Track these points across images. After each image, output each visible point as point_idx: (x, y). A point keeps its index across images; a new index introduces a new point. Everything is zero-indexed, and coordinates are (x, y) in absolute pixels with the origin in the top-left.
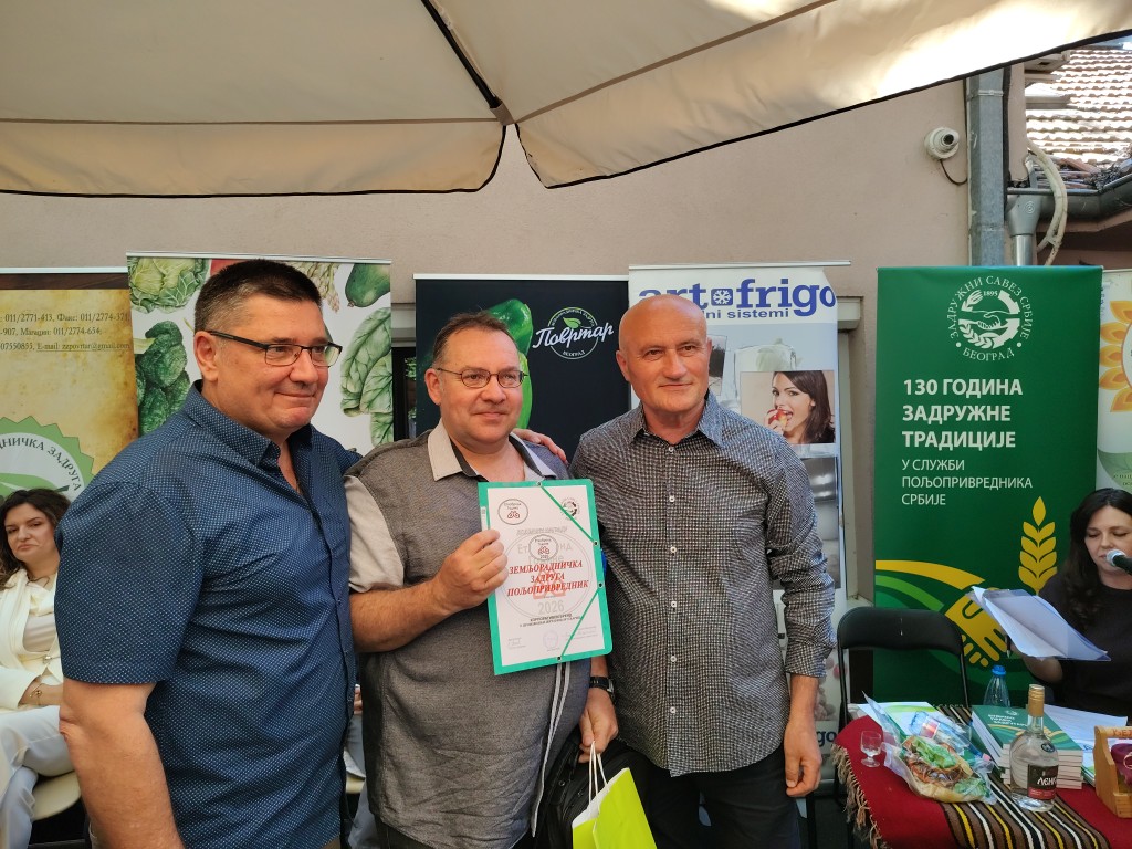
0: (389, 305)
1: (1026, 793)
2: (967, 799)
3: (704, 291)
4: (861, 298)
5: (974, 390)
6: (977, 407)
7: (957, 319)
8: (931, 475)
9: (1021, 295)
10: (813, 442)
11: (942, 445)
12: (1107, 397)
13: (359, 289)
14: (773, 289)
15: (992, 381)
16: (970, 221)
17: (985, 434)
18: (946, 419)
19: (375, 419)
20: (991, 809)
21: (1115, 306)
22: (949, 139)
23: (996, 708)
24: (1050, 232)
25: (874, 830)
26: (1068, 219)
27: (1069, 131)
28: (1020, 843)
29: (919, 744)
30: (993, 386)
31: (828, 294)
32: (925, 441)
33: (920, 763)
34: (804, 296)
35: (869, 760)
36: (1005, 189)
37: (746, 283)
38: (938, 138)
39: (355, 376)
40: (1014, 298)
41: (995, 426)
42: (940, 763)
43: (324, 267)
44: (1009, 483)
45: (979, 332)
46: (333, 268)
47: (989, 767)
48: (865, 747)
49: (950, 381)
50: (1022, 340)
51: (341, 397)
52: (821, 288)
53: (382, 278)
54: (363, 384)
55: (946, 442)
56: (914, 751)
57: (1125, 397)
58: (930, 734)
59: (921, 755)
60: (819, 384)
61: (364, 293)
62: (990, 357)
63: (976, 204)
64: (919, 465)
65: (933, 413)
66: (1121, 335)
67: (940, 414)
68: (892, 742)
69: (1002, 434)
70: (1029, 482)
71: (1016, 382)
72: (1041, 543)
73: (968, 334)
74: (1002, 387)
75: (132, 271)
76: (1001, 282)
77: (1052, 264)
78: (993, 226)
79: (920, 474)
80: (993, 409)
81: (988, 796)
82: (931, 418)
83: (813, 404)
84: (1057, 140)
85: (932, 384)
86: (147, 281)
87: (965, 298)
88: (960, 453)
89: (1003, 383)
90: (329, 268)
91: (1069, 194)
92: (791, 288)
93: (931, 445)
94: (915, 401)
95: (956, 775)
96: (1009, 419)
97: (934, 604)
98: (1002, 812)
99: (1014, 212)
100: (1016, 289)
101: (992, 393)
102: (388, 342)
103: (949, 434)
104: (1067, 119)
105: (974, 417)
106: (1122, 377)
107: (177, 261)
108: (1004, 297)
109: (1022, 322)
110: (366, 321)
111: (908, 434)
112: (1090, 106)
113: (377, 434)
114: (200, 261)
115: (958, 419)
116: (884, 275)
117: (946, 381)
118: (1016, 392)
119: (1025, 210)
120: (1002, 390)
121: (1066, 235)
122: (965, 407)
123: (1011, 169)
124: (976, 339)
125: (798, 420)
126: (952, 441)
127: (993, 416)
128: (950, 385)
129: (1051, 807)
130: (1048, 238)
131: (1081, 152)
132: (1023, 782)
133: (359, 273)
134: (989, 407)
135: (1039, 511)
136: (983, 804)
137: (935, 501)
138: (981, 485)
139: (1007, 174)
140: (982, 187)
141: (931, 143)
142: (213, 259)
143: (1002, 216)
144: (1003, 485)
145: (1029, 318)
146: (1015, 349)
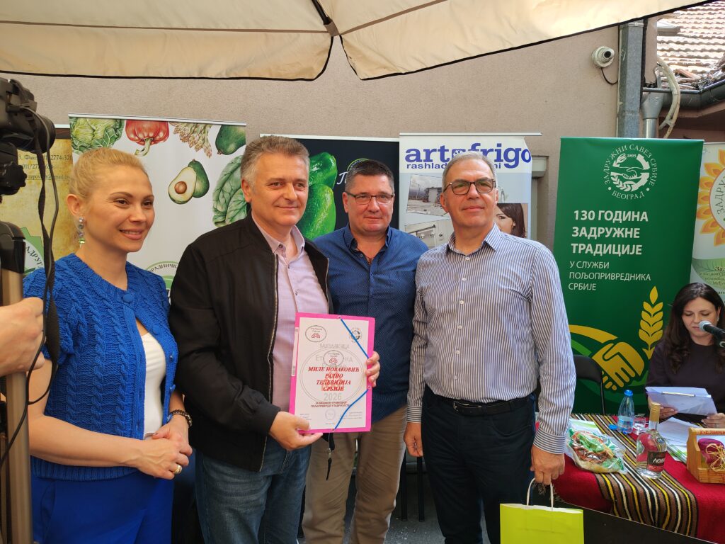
2: (610, 471)
4: (547, 157)
5: (618, 218)
6: (619, 229)
7: (610, 172)
8: (588, 271)
9: (651, 158)
11: (596, 252)
12: (700, 223)
13: (225, 143)
14: (492, 150)
15: (629, 213)
16: (618, 109)
17: (623, 246)
18: (599, 236)
20: (624, 476)
21: (708, 166)
22: (608, 54)
24: (668, 117)
26: (680, 109)
27: (679, 50)
28: (642, 497)
29: (581, 438)
30: (630, 216)
31: (527, 154)
32: (585, 250)
33: (582, 449)
34: (511, 155)
36: (642, 87)
37: (474, 145)
38: (600, 55)
39: (222, 200)
40: (646, 159)
41: (630, 241)
42: (594, 449)
43: (201, 127)
44: (636, 277)
45: (624, 180)
46: (208, 128)
49: (603, 212)
50: (650, 187)
51: (213, 214)
52: (522, 150)
53: (240, 135)
54: (228, 206)
55: (598, 250)
56: (578, 442)
57: (711, 223)
59: (582, 444)
60: (519, 212)
61: (228, 145)
62: (629, 197)
63: (623, 98)
64: (580, 265)
65: (591, 232)
66: (710, 185)
67: (596, 232)
69: (634, 246)
70: (649, 277)
71: (645, 213)
72: (654, 315)
73: (616, 181)
74: (636, 216)
75: (73, 127)
76: (639, 149)
77: (668, 138)
78: (632, 112)
79: (581, 271)
80: (629, 230)
81: (623, 469)
82: (590, 235)
83: (514, 225)
84: (672, 56)
85: (591, 217)
86: (83, 134)
87: (616, 159)
88: (607, 257)
89: (636, 214)
90: (205, 127)
91: (682, 93)
92: (503, 149)
93: (589, 252)
94: (580, 224)
95: (604, 456)
96: (638, 237)
97: (585, 352)
98: (631, 479)
99: (646, 103)
100: (648, 154)
101: (629, 220)
103: (601, 245)
104: (678, 43)
105: (616, 235)
106: (709, 211)
107: (103, 121)
108: (640, 158)
109: (650, 175)
110: (229, 164)
111: (574, 245)
112: (692, 35)
114: (119, 121)
115: (606, 236)
116: (564, 142)
117: (600, 212)
118: (644, 220)
119: (653, 103)
120: (636, 218)
121: (679, 119)
122: (611, 229)
123: (646, 76)
124: (621, 185)
126: (602, 250)
127: (629, 235)
128: (603, 214)
129: (660, 476)
130: (667, 121)
131: (687, 65)
133: (224, 131)
134: (627, 229)
135: (654, 294)
136: (619, 474)
137: (589, 288)
138: (619, 278)
139: (643, 79)
140: (627, 87)
141: (596, 56)
142: (127, 120)
143: (638, 106)
144: (632, 278)
145: (655, 173)
146: (645, 192)
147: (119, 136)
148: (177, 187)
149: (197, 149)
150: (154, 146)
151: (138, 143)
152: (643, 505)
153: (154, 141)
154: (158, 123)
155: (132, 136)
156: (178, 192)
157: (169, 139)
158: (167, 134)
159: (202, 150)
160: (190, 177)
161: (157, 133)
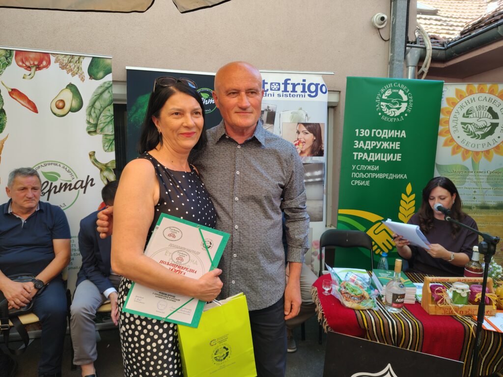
0: (111, 80)
1: (391, 306)
2: (366, 308)
3: (267, 83)
4: (340, 92)
5: (385, 135)
6: (386, 142)
7: (380, 102)
8: (364, 172)
9: (409, 92)
10: (314, 156)
11: (370, 159)
12: (441, 140)
13: (95, 70)
14: (299, 84)
15: (393, 131)
16: (390, 58)
17: (388, 154)
18: (372, 147)
19: (105, 137)
20: (375, 312)
21: (448, 100)
22: (382, 19)
23: (383, 270)
24: (423, 66)
25: (325, 323)
26: (431, 60)
27: (436, 25)
28: (386, 326)
29: (347, 285)
30: (393, 133)
31: (324, 87)
32: (362, 157)
33: (347, 293)
34: (313, 88)
35: (326, 292)
36: (406, 43)
37: (286, 80)
38: (378, 18)
39: (94, 115)
40: (405, 93)
41: (393, 151)
42: (355, 293)
43: (76, 58)
44: (397, 176)
45: (389, 108)
46: (81, 59)
47: (377, 295)
48: (324, 287)
49: (375, 130)
50: (407, 113)
51: (86, 125)
52: (321, 85)
53: (107, 65)
54: (98, 120)
55: (372, 158)
56: (345, 288)
57: (449, 140)
58: (353, 281)
59: (347, 289)
60: (318, 129)
61: (98, 73)
62: (393, 120)
63: (393, 51)
64: (359, 167)
65: (367, 145)
66: (449, 113)
67: (370, 145)
68: (336, 284)
69: (396, 155)
70: (405, 176)
71: (404, 132)
72: (409, 203)
73: (384, 109)
74: (397, 134)
76: (400, 86)
77: (425, 79)
78: (399, 61)
79: (360, 172)
80: (393, 144)
81: (375, 307)
82: (366, 147)
83: (315, 138)
84: (431, 28)
85: (367, 132)
87: (384, 93)
88: (377, 163)
89: (398, 132)
90: (79, 59)
91: (433, 49)
92: (307, 84)
93: (365, 159)
94: (360, 139)
95: (362, 298)
96: (399, 148)
97: (362, 228)
98: (380, 313)
99: (409, 55)
100: (407, 90)
101: (393, 136)
102: (111, 99)
103: (373, 154)
104: (436, 20)
105: (384, 147)
106: (448, 132)
108: (401, 93)
109: (408, 105)
110: (99, 87)
111: (355, 154)
112: (446, 15)
113: (106, 145)
114: (9, 51)
115: (377, 148)
117: (373, 130)
118: (403, 136)
119: (414, 55)
120: (397, 135)
121: (430, 69)
122: (380, 142)
123: (409, 35)
124: (388, 112)
125: (307, 146)
126: (374, 157)
127: (392, 147)
128: (375, 132)
129: (401, 311)
130: (423, 69)
131: (440, 33)
132: (390, 301)
133: (95, 62)
134: (391, 143)
135: (409, 188)
136: (373, 310)
137: (365, 184)
138: (385, 177)
139: (407, 38)
140: (396, 43)
141: (375, 20)
142: (16, 51)
143: (403, 57)
144: (394, 177)
145: (411, 103)
146: (404, 117)
147: (9, 63)
148: (57, 103)
149: (73, 75)
150: (38, 72)
151: (26, 69)
152: (387, 331)
153: (38, 68)
154: (41, 54)
155: (21, 63)
156: (59, 108)
157: (50, 67)
158: (49, 63)
159: (77, 76)
160: (68, 96)
161: (41, 62)
